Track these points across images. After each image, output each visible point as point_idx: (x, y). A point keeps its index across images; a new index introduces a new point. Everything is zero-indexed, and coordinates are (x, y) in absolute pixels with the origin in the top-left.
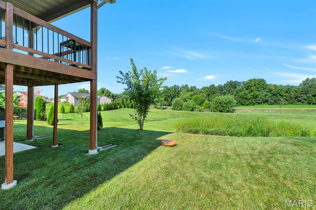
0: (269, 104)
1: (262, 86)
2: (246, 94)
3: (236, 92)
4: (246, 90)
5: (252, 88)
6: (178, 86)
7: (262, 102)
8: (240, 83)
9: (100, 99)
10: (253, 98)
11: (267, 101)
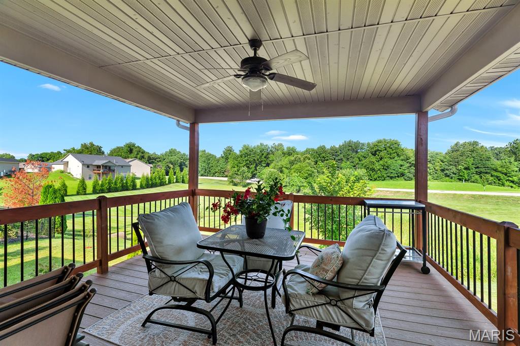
0: (405, 180)
1: (395, 151)
2: (373, 163)
3: (358, 159)
4: (372, 157)
5: (382, 154)
6: (267, 145)
7: (396, 175)
8: (363, 145)
9: (130, 166)
10: (383, 169)
11: (403, 175)
